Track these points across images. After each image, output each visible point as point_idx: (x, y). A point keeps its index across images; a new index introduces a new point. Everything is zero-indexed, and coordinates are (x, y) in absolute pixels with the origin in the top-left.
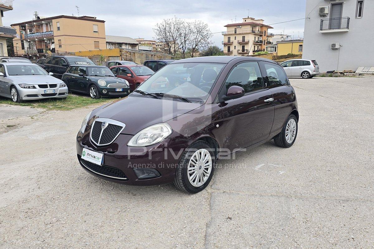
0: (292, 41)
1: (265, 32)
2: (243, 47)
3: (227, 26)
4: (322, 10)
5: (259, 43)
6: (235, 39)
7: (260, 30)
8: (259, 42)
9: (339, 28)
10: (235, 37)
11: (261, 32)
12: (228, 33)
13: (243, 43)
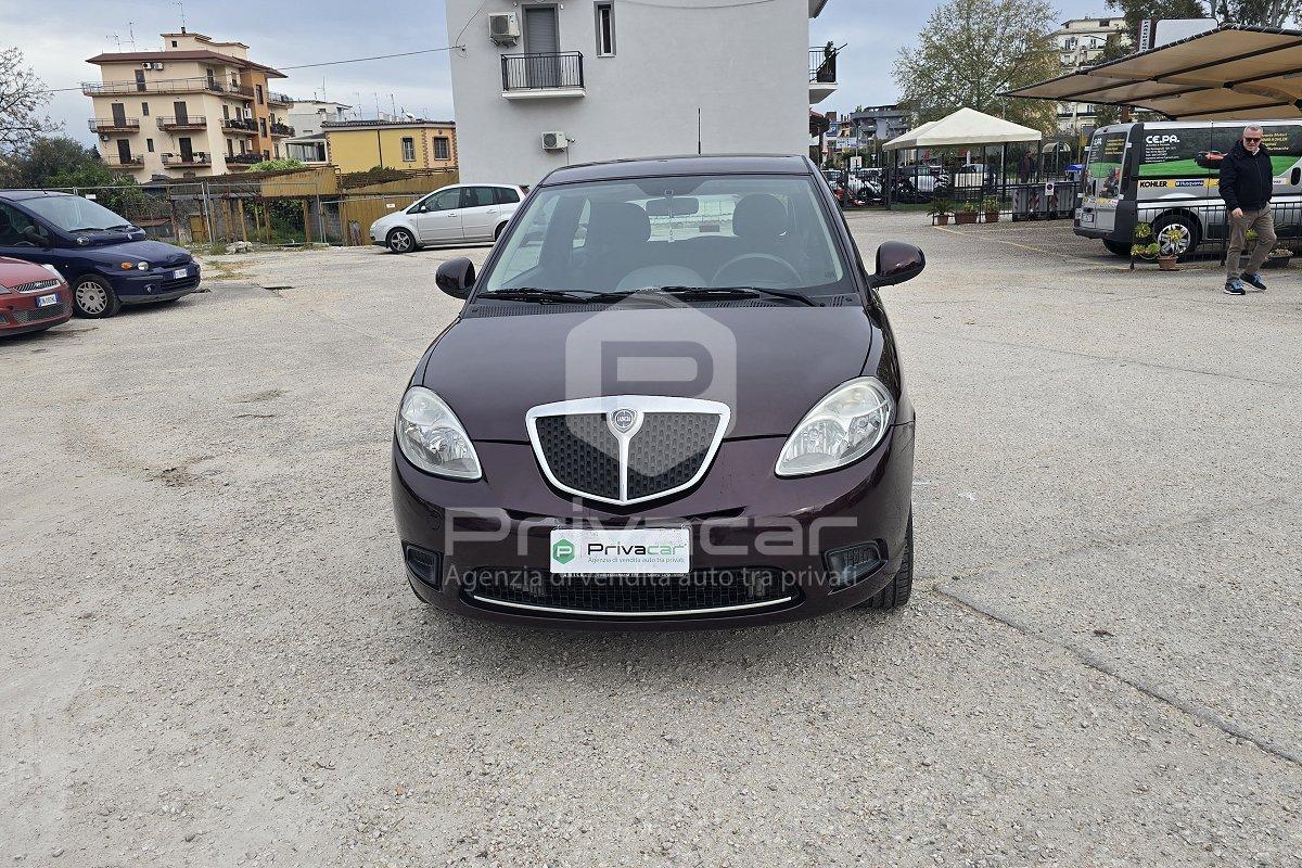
0: (377, 125)
1: (261, 91)
2: (186, 145)
3: (102, 61)
4: (499, 24)
5: (243, 131)
6: (146, 112)
7: (239, 82)
8: (242, 127)
9: (557, 85)
10: (145, 106)
11: (246, 90)
12: (109, 90)
13: (183, 128)
